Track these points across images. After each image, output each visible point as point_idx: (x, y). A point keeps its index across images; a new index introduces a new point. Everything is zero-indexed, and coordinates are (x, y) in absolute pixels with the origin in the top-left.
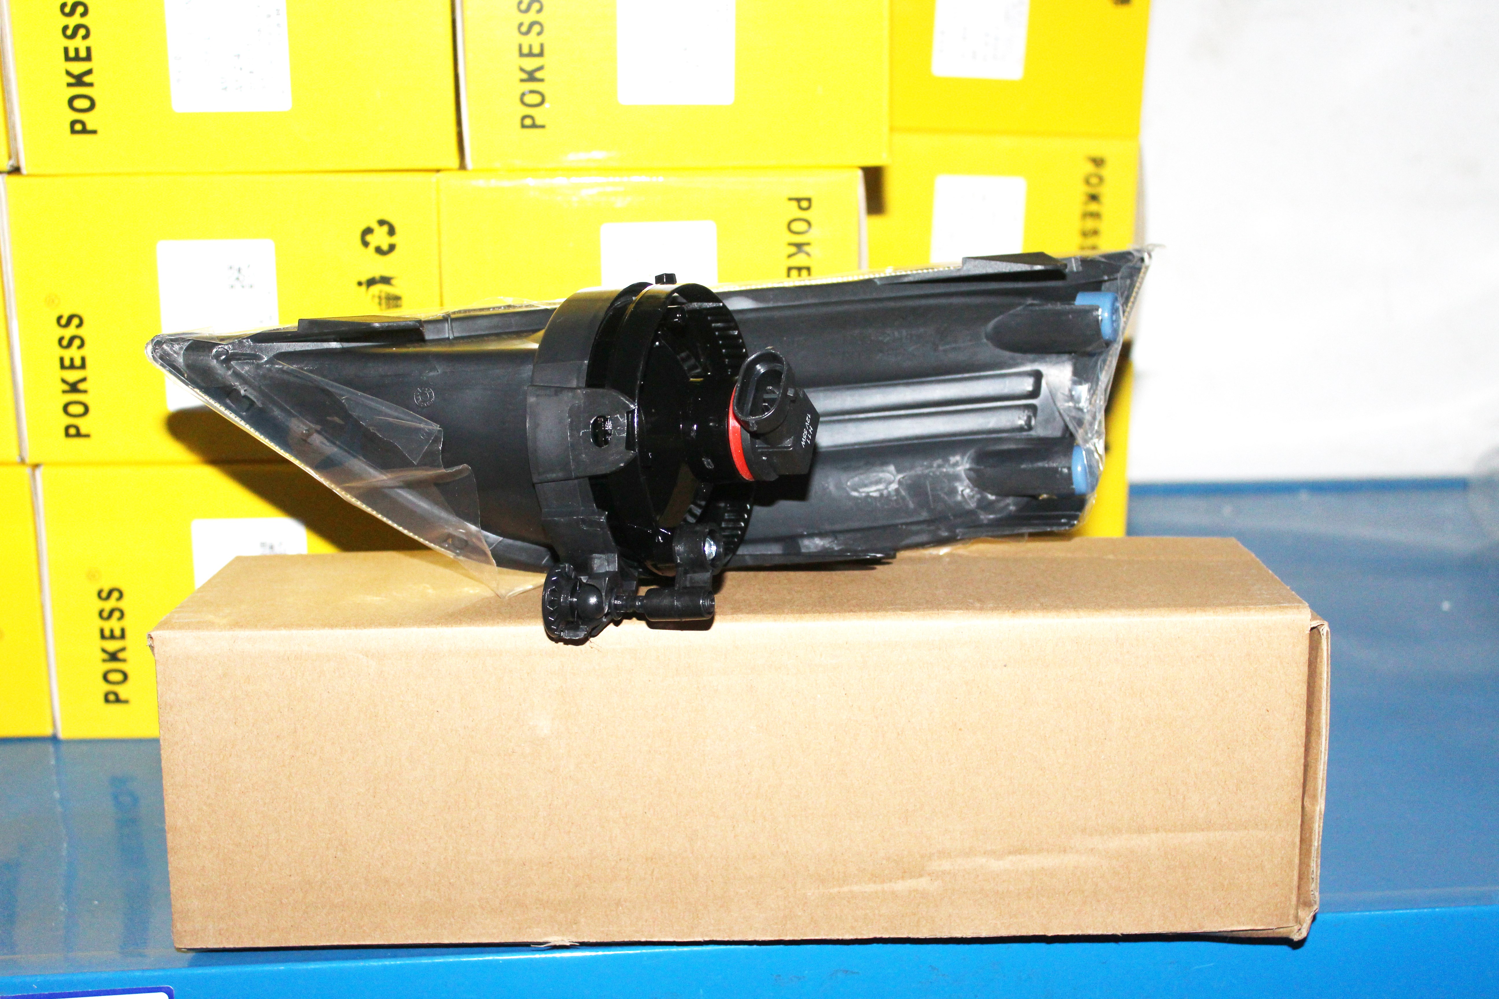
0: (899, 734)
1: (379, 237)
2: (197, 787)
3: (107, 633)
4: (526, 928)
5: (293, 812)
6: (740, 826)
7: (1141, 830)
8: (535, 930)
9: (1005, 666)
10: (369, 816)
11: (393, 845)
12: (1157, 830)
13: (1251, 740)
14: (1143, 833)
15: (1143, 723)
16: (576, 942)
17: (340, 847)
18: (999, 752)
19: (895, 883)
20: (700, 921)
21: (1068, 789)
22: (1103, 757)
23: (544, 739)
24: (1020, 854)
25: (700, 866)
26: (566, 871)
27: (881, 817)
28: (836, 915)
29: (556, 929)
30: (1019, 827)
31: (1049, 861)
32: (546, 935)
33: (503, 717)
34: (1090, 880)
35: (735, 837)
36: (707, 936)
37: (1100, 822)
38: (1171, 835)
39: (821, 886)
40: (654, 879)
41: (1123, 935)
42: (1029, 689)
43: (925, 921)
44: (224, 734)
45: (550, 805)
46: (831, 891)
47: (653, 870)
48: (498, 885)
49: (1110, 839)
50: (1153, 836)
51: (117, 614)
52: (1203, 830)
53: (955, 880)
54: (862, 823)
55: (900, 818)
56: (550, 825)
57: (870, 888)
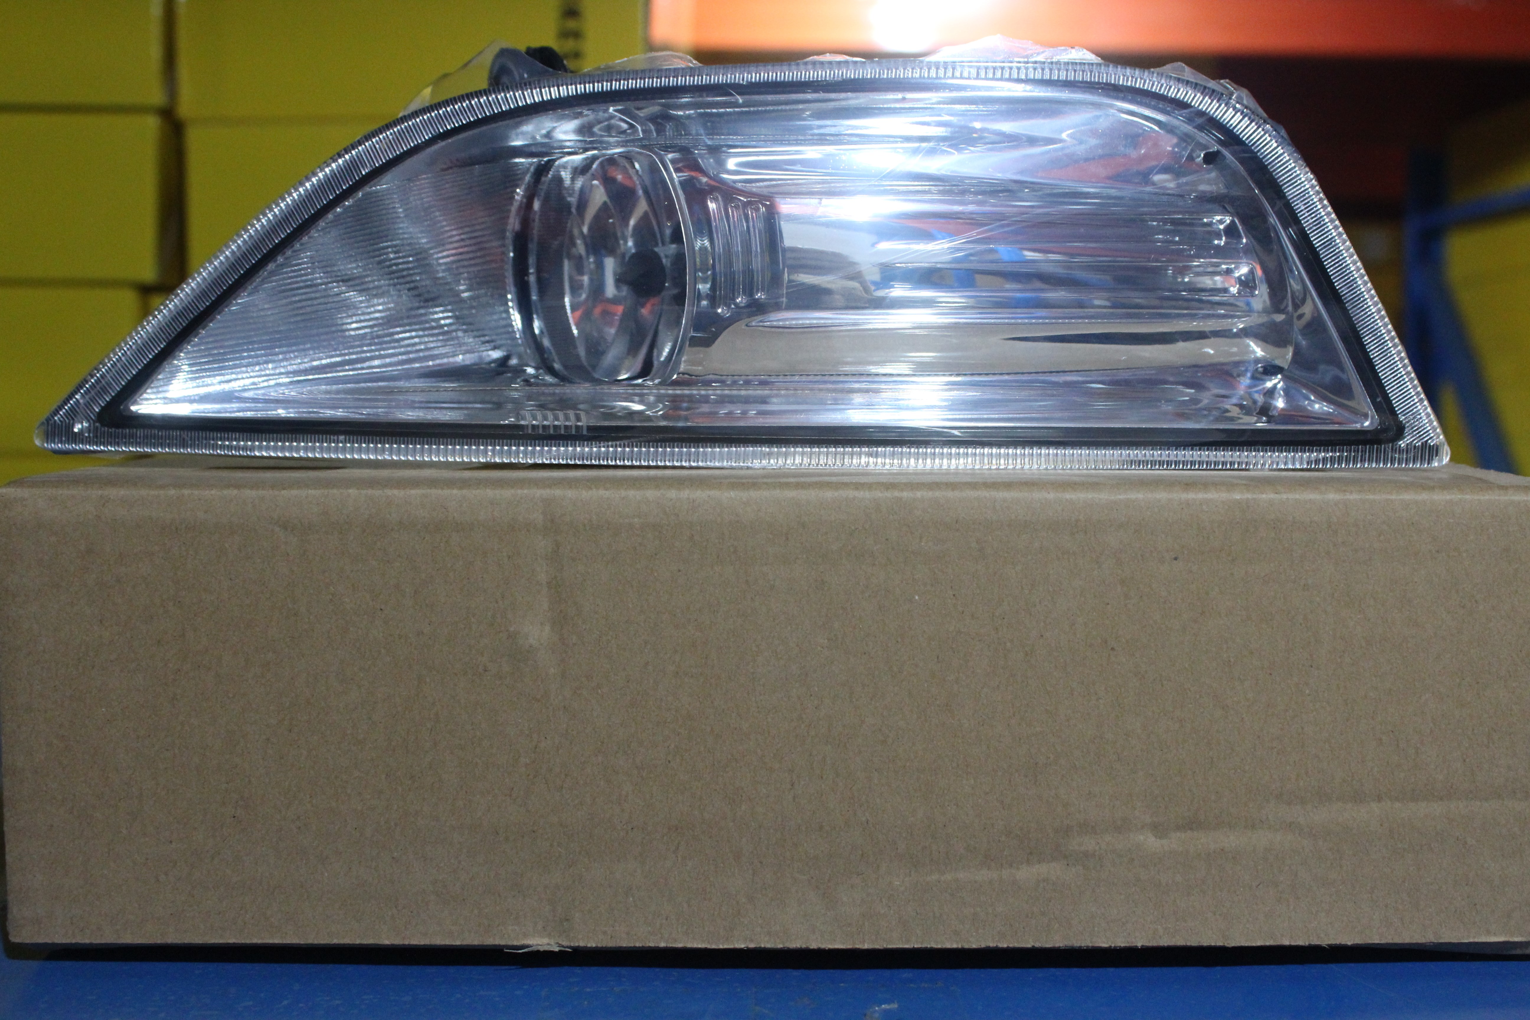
0: (1027, 655)
2: (46, 712)
4: (498, 925)
5: (176, 751)
6: (803, 783)
7: (1358, 798)
8: (510, 928)
9: (1176, 559)
10: (282, 758)
11: (314, 801)
12: (1379, 799)
13: (1509, 672)
14: (1361, 802)
15: (1364, 644)
16: (567, 947)
17: (241, 803)
18: (1165, 682)
19: (1018, 869)
20: (742, 920)
21: (1259, 737)
22: (1307, 692)
23: (528, 652)
24: (1191, 829)
25: (744, 840)
26: (555, 844)
27: (1000, 773)
28: (934, 914)
29: (540, 927)
30: (1190, 790)
31: (1231, 840)
32: (525, 935)
33: (473, 620)
34: (1287, 868)
35: (794, 798)
36: (752, 941)
37: (1301, 784)
38: (1397, 805)
39: (913, 872)
40: (680, 859)
41: (1330, 946)
42: (1207, 593)
43: (1057, 925)
44: (84, 637)
45: (536, 748)
46: (928, 879)
47: (679, 843)
48: (460, 862)
49: (1315, 810)
50: (1374, 806)
52: (1441, 799)
53: (1101, 866)
54: (972, 781)
55: (1026, 776)
56: (535, 777)
57: (983, 875)
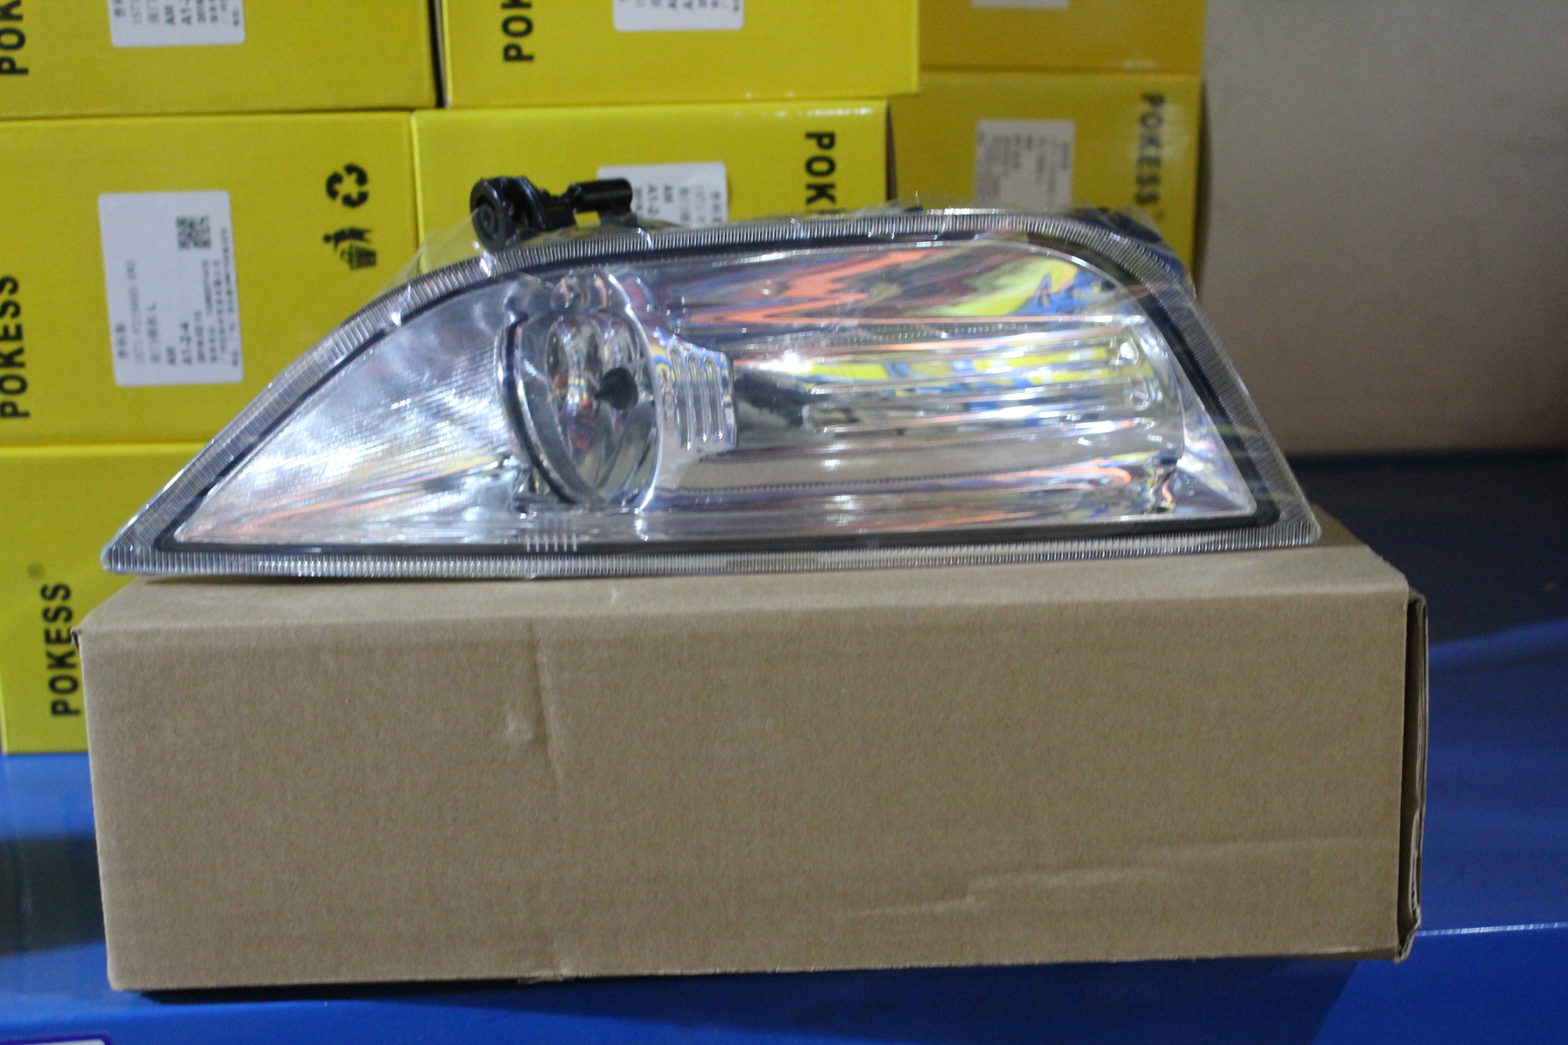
1: (349, 186)
3: (53, 635)
4: (513, 961)
7: (1216, 839)
8: (523, 963)
12: (1235, 839)
14: (1219, 843)
15: (1217, 715)
19: (935, 904)
20: (711, 950)
24: (1077, 868)
27: (917, 828)
31: (1112, 876)
34: (1158, 897)
36: (719, 967)
37: (1168, 830)
38: (1251, 844)
39: (849, 909)
40: (658, 903)
42: (1085, 678)
43: (969, 948)
46: (861, 914)
47: (656, 892)
49: (1180, 850)
50: (1230, 846)
51: (63, 615)
52: (1287, 838)
57: (906, 909)
